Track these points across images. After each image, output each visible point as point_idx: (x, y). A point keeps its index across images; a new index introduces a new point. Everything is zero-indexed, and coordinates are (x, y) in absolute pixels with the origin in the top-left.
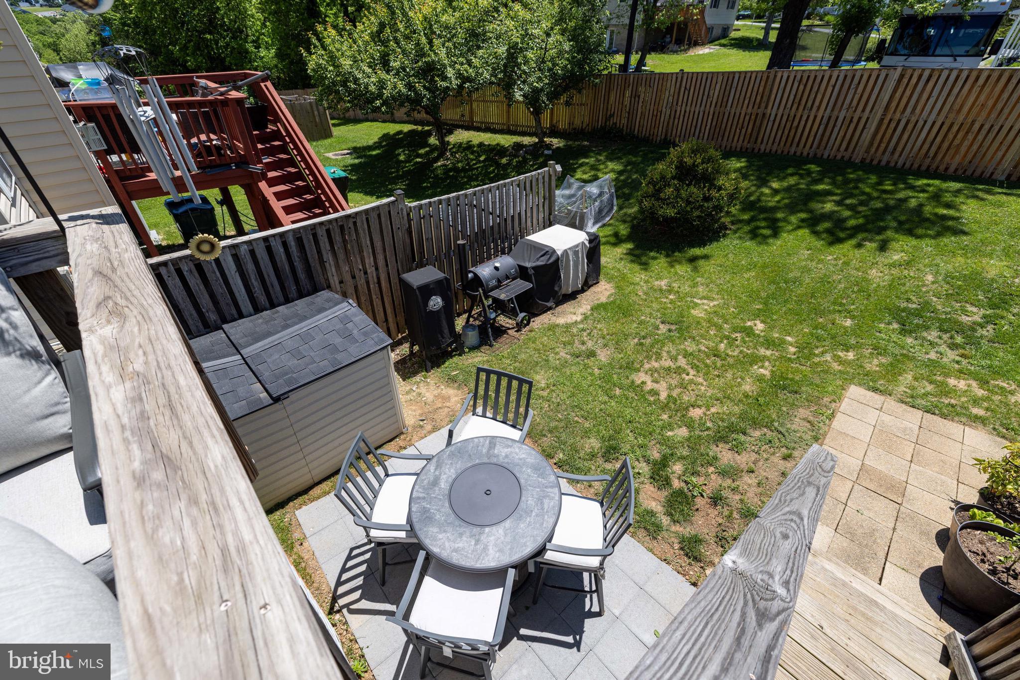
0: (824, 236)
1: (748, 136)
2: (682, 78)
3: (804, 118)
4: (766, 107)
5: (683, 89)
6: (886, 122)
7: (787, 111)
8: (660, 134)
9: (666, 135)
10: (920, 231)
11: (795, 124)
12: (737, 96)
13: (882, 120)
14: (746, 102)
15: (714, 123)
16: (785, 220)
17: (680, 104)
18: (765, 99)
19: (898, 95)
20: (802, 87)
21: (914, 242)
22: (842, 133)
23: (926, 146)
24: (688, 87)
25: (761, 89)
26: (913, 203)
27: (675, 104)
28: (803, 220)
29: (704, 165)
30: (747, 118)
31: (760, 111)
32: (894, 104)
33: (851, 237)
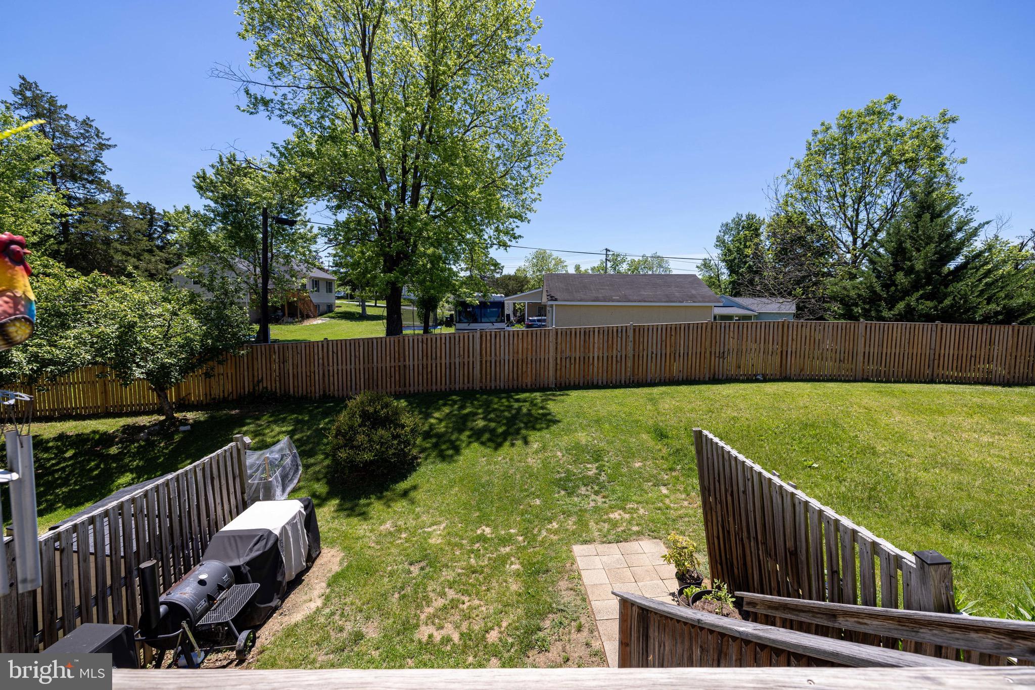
0: (489, 444)
1: (397, 383)
2: (328, 345)
3: (434, 365)
4: (405, 361)
5: (331, 353)
6: (484, 362)
7: (420, 362)
8: (317, 390)
9: (324, 391)
10: (538, 426)
11: (429, 370)
12: (379, 355)
13: (481, 362)
14: (388, 358)
15: (367, 376)
16: (458, 439)
17: (331, 364)
18: (402, 355)
19: (484, 346)
20: (425, 346)
21: (538, 434)
22: (461, 372)
23: (511, 374)
24: (335, 350)
25: (397, 349)
26: (525, 410)
27: (326, 364)
28: (469, 437)
29: (385, 410)
30: (393, 369)
31: (401, 364)
32: (484, 352)
33: (505, 440)
